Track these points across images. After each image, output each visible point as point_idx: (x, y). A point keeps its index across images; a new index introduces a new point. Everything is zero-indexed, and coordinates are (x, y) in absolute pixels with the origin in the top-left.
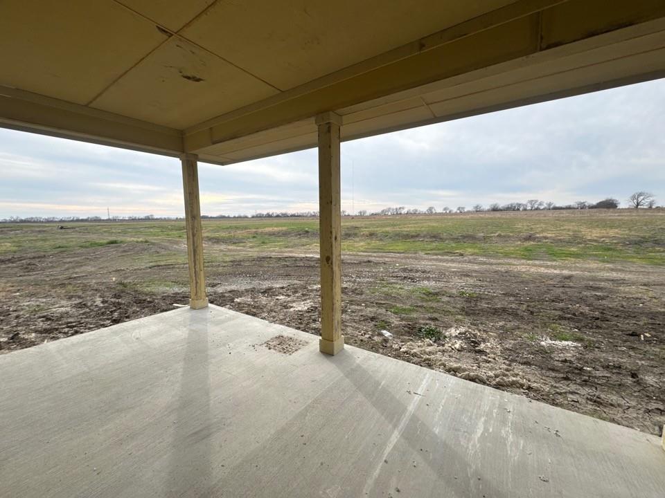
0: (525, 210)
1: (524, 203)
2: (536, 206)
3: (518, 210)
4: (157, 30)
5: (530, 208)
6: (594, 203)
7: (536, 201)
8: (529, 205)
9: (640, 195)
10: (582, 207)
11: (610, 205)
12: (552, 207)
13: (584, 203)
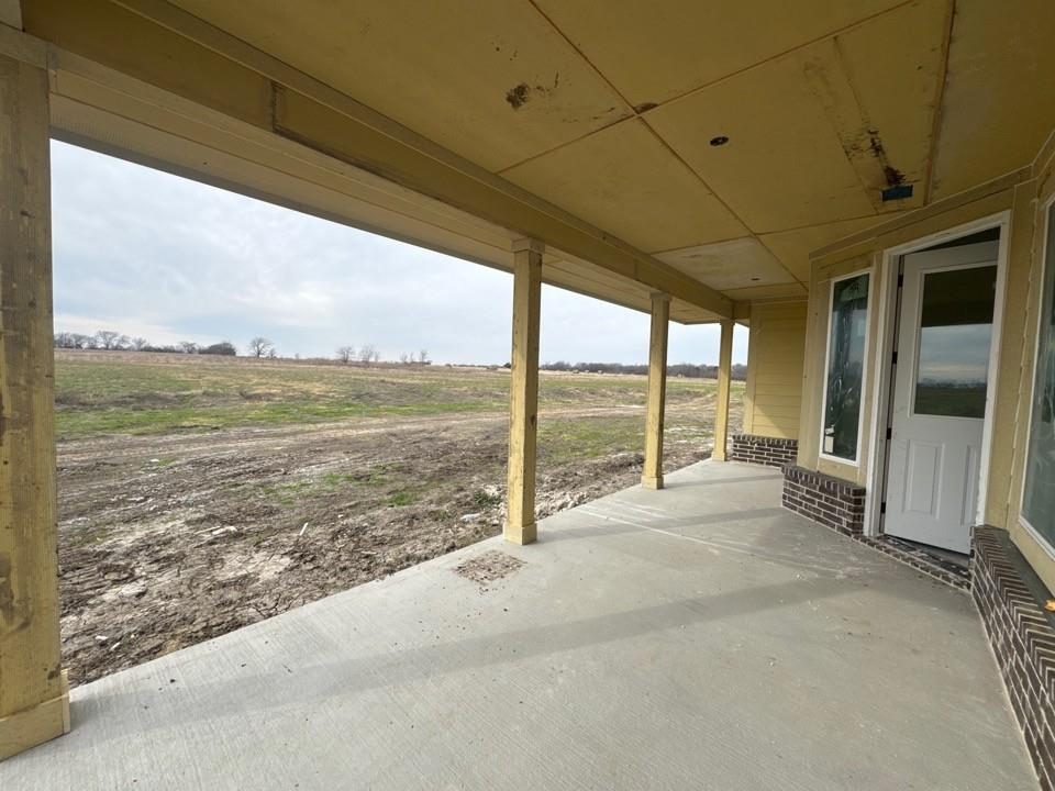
0: (93, 348)
1: (92, 335)
2: (115, 344)
3: (79, 346)
4: (654, 102)
5: (103, 345)
6: (206, 345)
7: (115, 335)
8: (101, 339)
9: (260, 341)
10: (191, 350)
11: (225, 351)
12: (143, 346)
13: (191, 345)
